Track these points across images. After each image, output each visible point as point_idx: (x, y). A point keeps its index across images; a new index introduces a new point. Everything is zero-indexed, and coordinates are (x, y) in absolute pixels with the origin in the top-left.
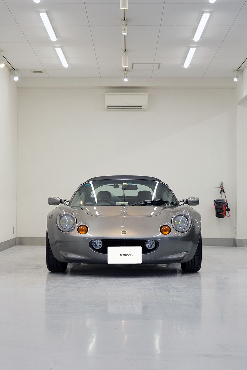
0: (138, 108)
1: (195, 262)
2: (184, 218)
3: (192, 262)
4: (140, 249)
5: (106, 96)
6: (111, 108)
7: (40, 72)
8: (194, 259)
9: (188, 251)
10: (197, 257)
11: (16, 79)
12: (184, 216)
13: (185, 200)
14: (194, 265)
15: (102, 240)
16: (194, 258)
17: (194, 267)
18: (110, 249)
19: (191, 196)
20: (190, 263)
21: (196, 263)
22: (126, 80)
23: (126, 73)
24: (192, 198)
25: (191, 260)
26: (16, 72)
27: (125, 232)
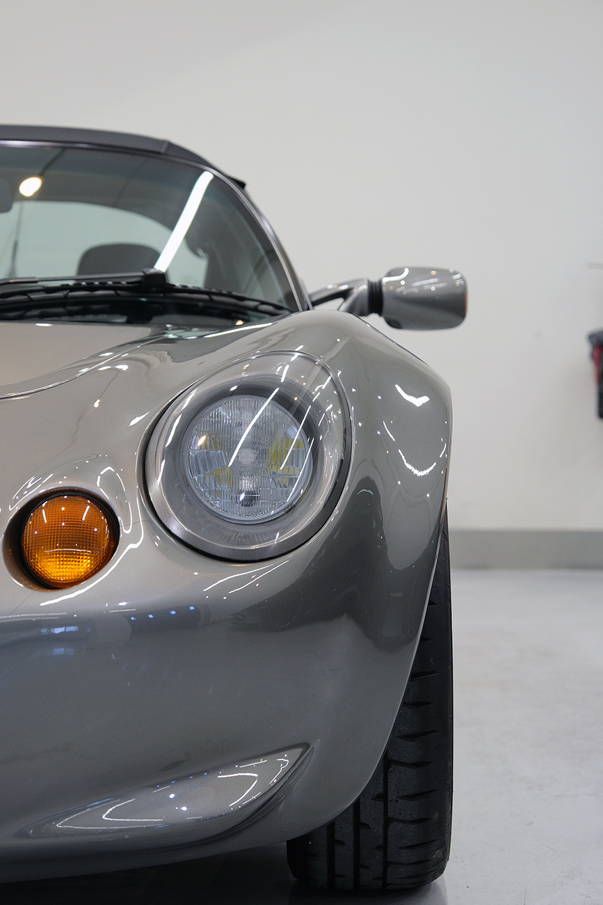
1: (388, 821)
2: (280, 412)
3: (358, 825)
8: (383, 797)
9: (306, 746)
10: (405, 779)
12: (284, 401)
13: (365, 288)
14: (384, 847)
16: (380, 790)
17: (386, 864)
19: (410, 259)
20: (345, 832)
21: (394, 828)
24: (423, 272)
25: (357, 804)
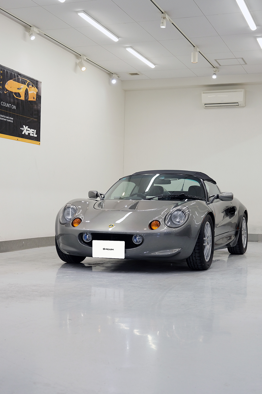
0: (235, 105)
1: (196, 260)
2: (182, 213)
4: (123, 243)
5: (203, 95)
6: (208, 106)
7: (136, 74)
8: (195, 257)
9: (182, 248)
10: (197, 255)
11: (114, 82)
12: (182, 211)
13: (216, 195)
14: (196, 263)
15: (92, 233)
18: (95, 242)
22: (214, 77)
23: (214, 70)
26: (114, 75)
27: (112, 226)
